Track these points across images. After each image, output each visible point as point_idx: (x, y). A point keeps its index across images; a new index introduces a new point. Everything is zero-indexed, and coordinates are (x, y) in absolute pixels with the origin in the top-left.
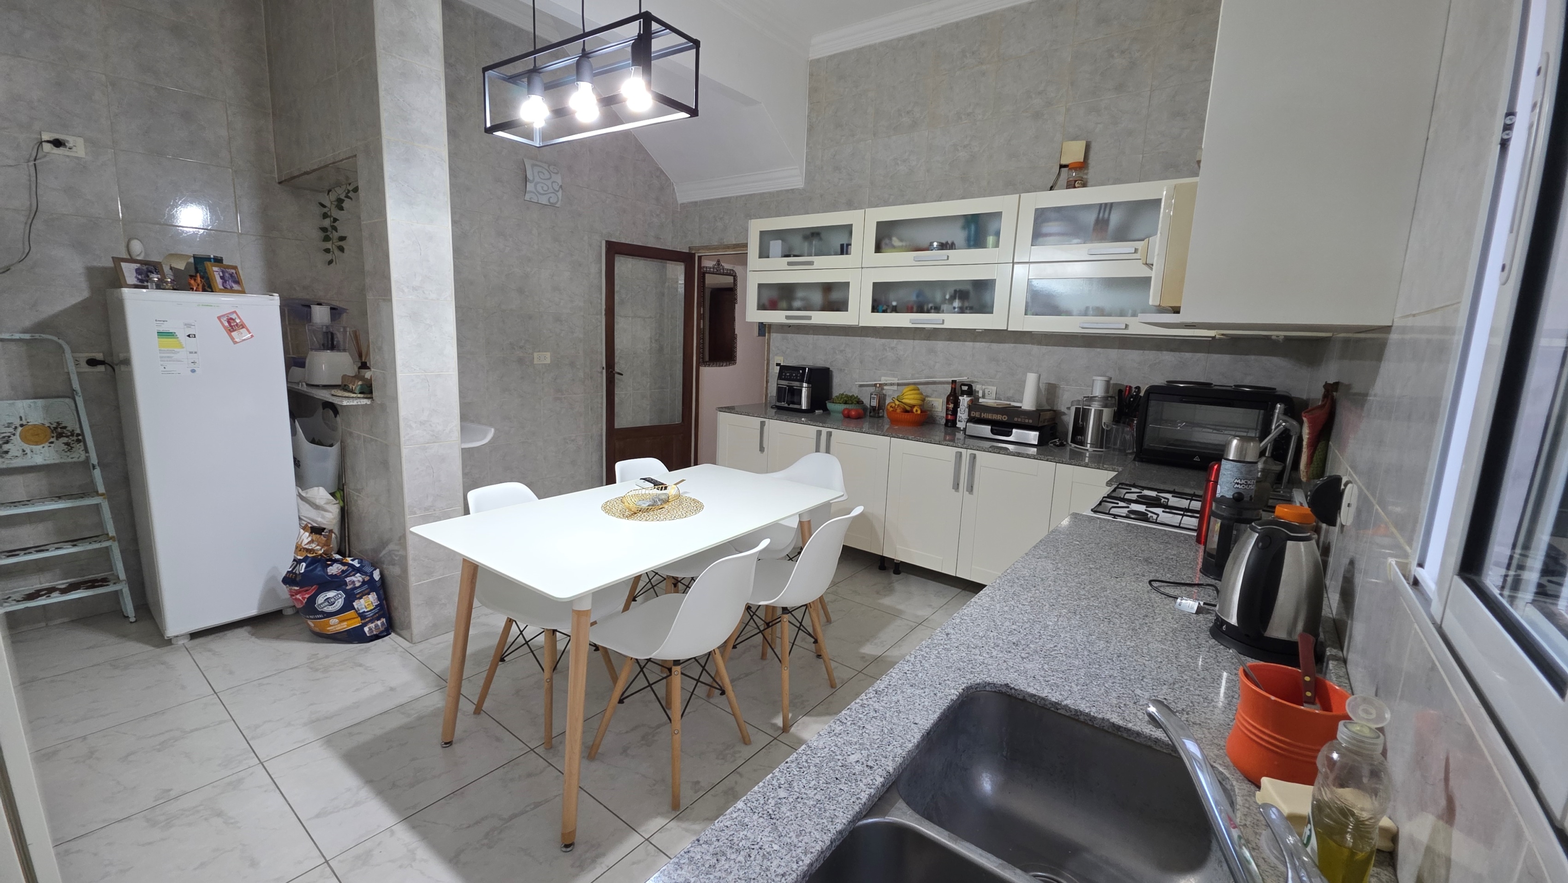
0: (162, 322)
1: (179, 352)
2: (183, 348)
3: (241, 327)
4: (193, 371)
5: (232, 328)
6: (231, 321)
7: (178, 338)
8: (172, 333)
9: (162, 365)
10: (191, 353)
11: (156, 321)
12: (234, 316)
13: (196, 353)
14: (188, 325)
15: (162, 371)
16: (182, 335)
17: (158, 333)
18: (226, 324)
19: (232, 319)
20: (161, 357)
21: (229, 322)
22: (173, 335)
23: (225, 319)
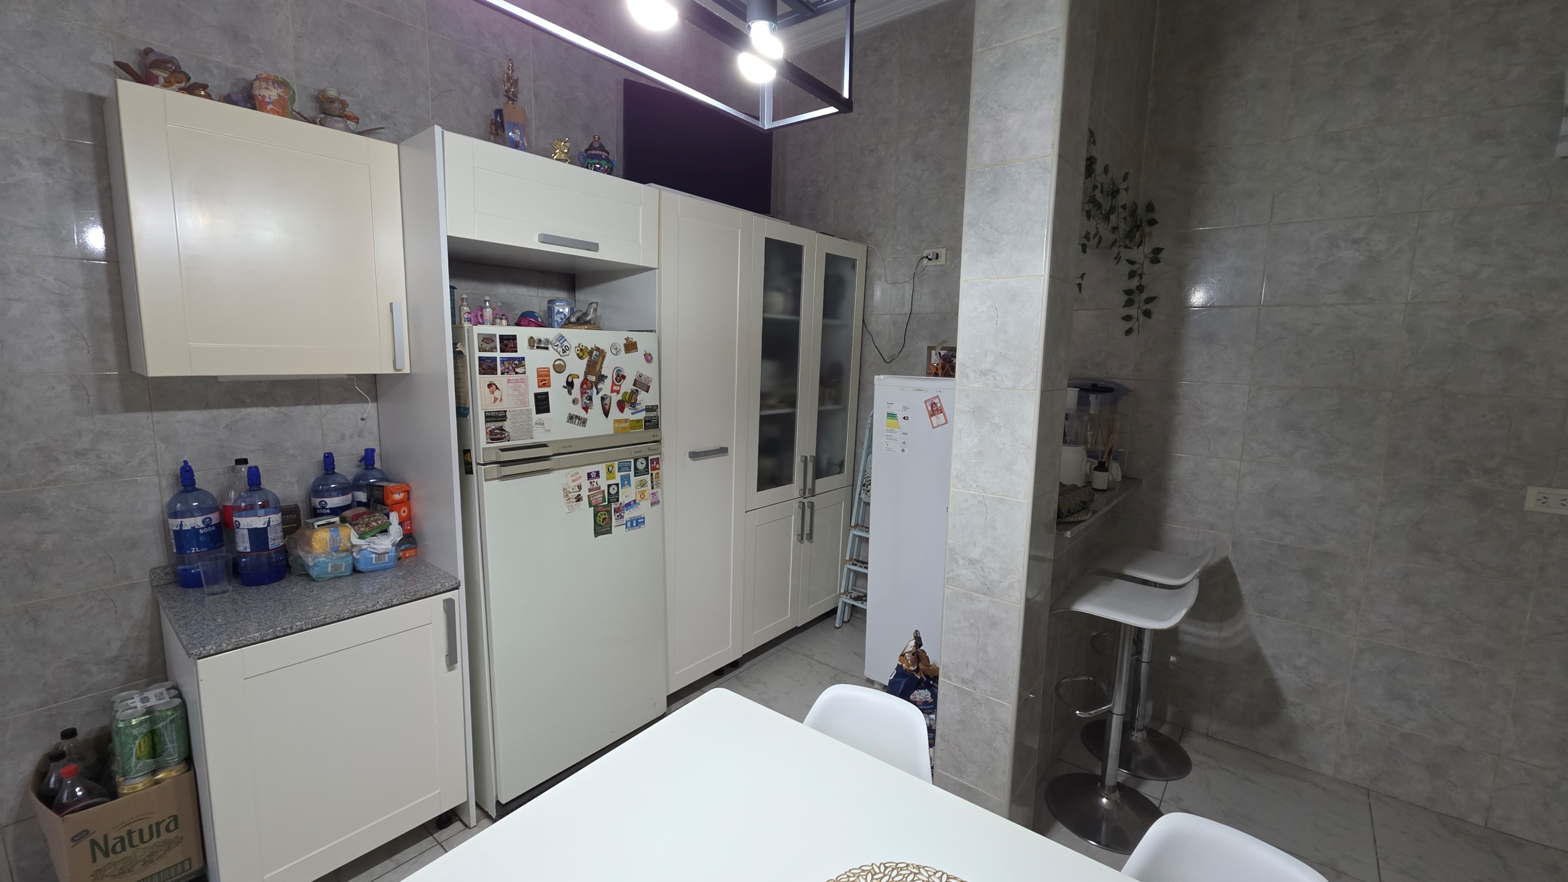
0: (890, 405)
1: (896, 432)
2: (900, 428)
3: (940, 412)
4: (903, 451)
5: (933, 413)
6: (934, 406)
7: (898, 419)
8: (894, 414)
9: (886, 443)
10: (904, 434)
11: (888, 403)
12: (936, 401)
13: (907, 434)
14: (905, 408)
15: (886, 448)
16: (900, 417)
17: (888, 414)
18: (930, 408)
19: (934, 403)
20: (887, 435)
21: (932, 407)
22: (895, 417)
23: (930, 403)
